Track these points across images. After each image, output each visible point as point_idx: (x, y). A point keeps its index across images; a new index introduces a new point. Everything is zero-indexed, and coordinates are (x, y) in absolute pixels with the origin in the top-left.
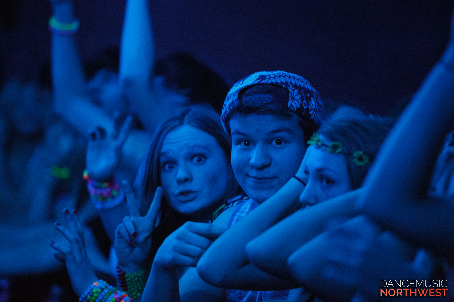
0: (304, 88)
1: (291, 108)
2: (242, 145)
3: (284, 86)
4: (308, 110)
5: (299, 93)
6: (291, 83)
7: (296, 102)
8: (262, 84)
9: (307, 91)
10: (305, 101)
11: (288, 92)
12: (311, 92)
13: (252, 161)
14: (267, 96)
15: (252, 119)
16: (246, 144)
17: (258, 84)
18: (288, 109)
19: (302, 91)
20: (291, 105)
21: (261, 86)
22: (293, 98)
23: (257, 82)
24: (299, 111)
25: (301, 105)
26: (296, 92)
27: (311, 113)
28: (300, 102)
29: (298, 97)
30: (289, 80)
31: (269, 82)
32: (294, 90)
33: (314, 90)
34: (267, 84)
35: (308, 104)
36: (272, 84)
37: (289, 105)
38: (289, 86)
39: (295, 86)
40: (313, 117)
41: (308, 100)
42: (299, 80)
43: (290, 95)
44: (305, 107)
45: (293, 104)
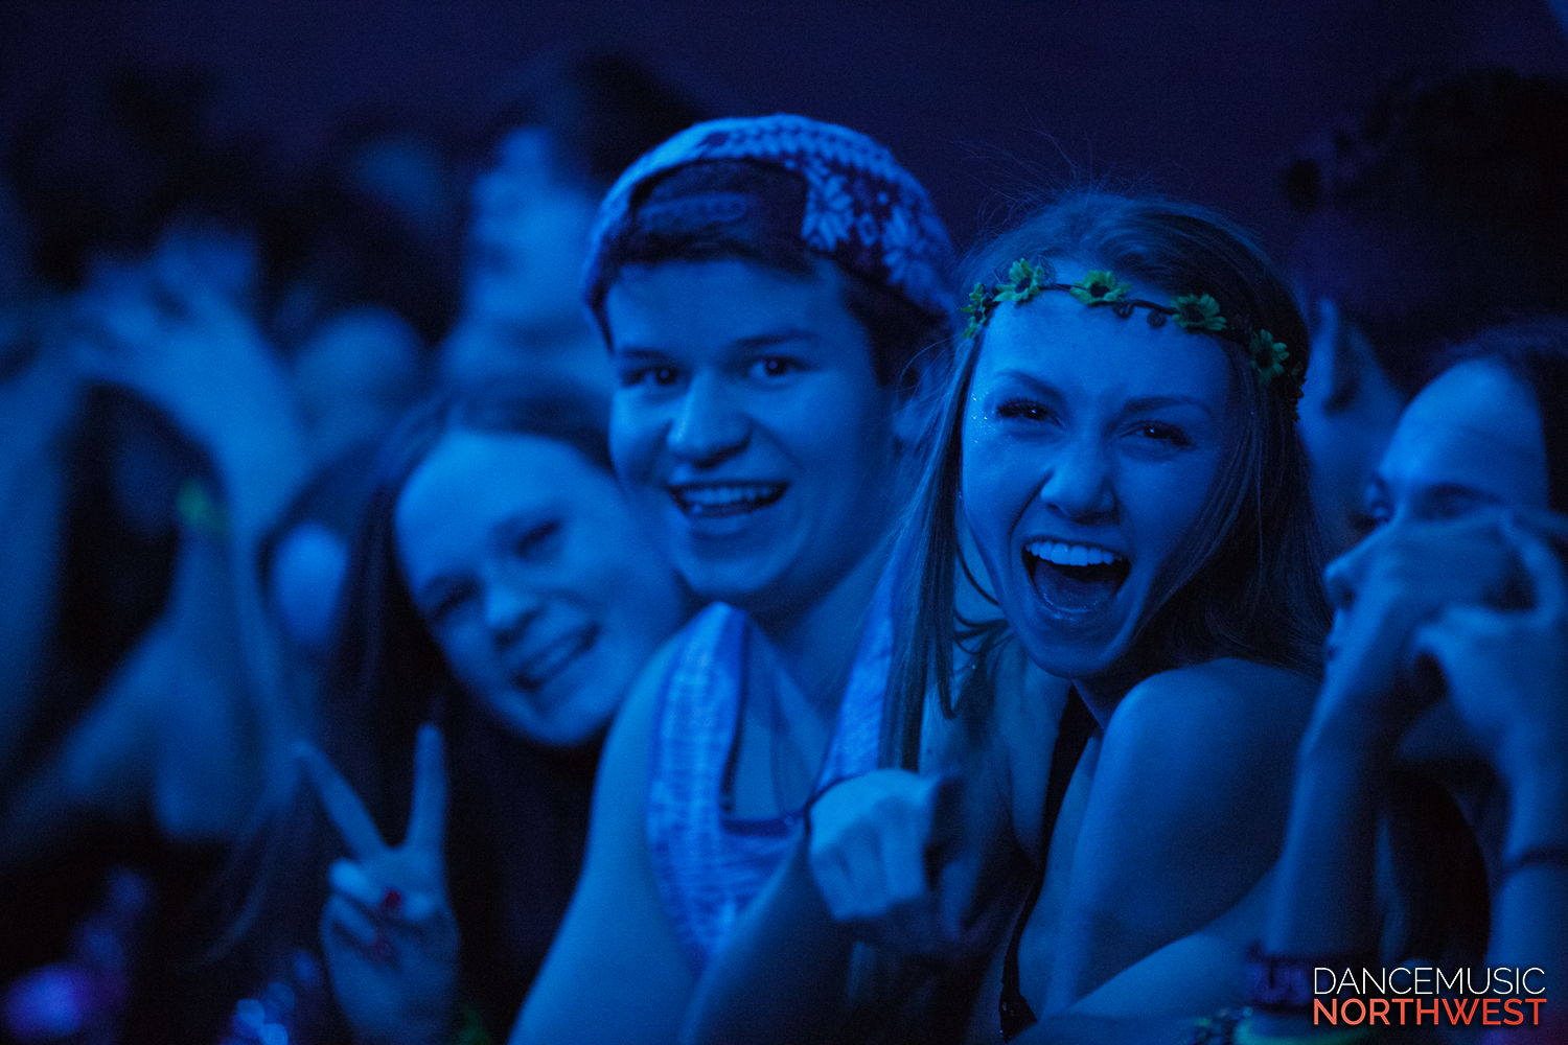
0: (866, 175)
1: (815, 240)
2: (650, 385)
3: (790, 165)
4: (878, 250)
5: (847, 189)
6: (818, 155)
7: (835, 220)
8: (714, 162)
9: (876, 184)
10: (867, 218)
11: (805, 185)
12: (893, 190)
13: (677, 437)
14: (728, 199)
15: (673, 279)
16: (662, 382)
17: (700, 162)
18: (802, 243)
19: (859, 184)
20: (816, 232)
21: (707, 169)
22: (823, 207)
23: (695, 154)
24: (845, 254)
25: (853, 231)
26: (834, 185)
27: (891, 259)
28: (849, 218)
29: (842, 202)
30: (810, 146)
31: (739, 151)
32: (825, 179)
33: (909, 182)
34: (729, 159)
35: (881, 229)
36: (748, 159)
37: (807, 229)
38: (808, 164)
39: (835, 166)
40: (897, 275)
41: (882, 215)
42: (848, 144)
43: (812, 195)
44: (868, 240)
45: (824, 227)
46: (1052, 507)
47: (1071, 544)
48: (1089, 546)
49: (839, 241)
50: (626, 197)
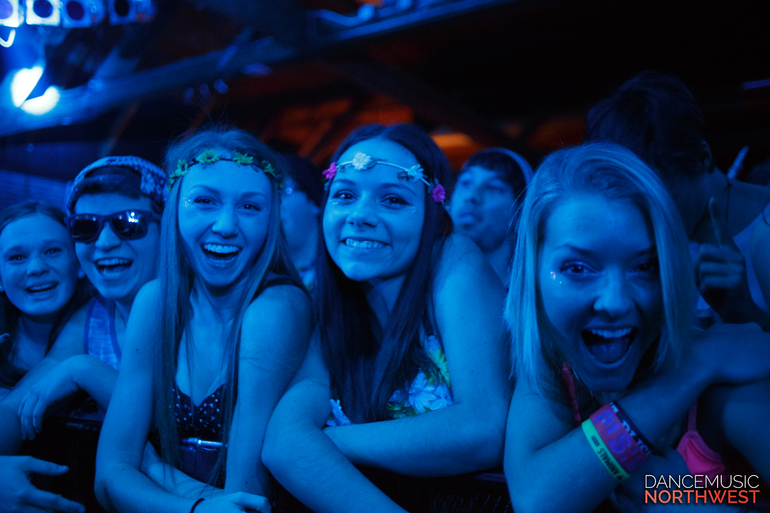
0: (157, 175)
1: (144, 191)
3: (136, 168)
5: (152, 177)
6: (144, 168)
7: (150, 186)
8: (112, 166)
9: (160, 178)
10: (158, 186)
12: (165, 180)
14: (117, 177)
17: (107, 166)
18: (140, 191)
20: (144, 188)
21: (110, 168)
22: (146, 181)
23: (106, 164)
24: (152, 196)
25: (155, 189)
26: (149, 176)
28: (154, 185)
29: (152, 181)
30: (141, 165)
31: (119, 164)
32: (146, 174)
34: (116, 166)
37: (142, 187)
38: (141, 169)
39: (149, 171)
41: (162, 187)
43: (143, 178)
44: (159, 192)
45: (147, 187)
46: (215, 233)
47: (223, 245)
48: (229, 245)
49: (151, 192)
50: (84, 175)
